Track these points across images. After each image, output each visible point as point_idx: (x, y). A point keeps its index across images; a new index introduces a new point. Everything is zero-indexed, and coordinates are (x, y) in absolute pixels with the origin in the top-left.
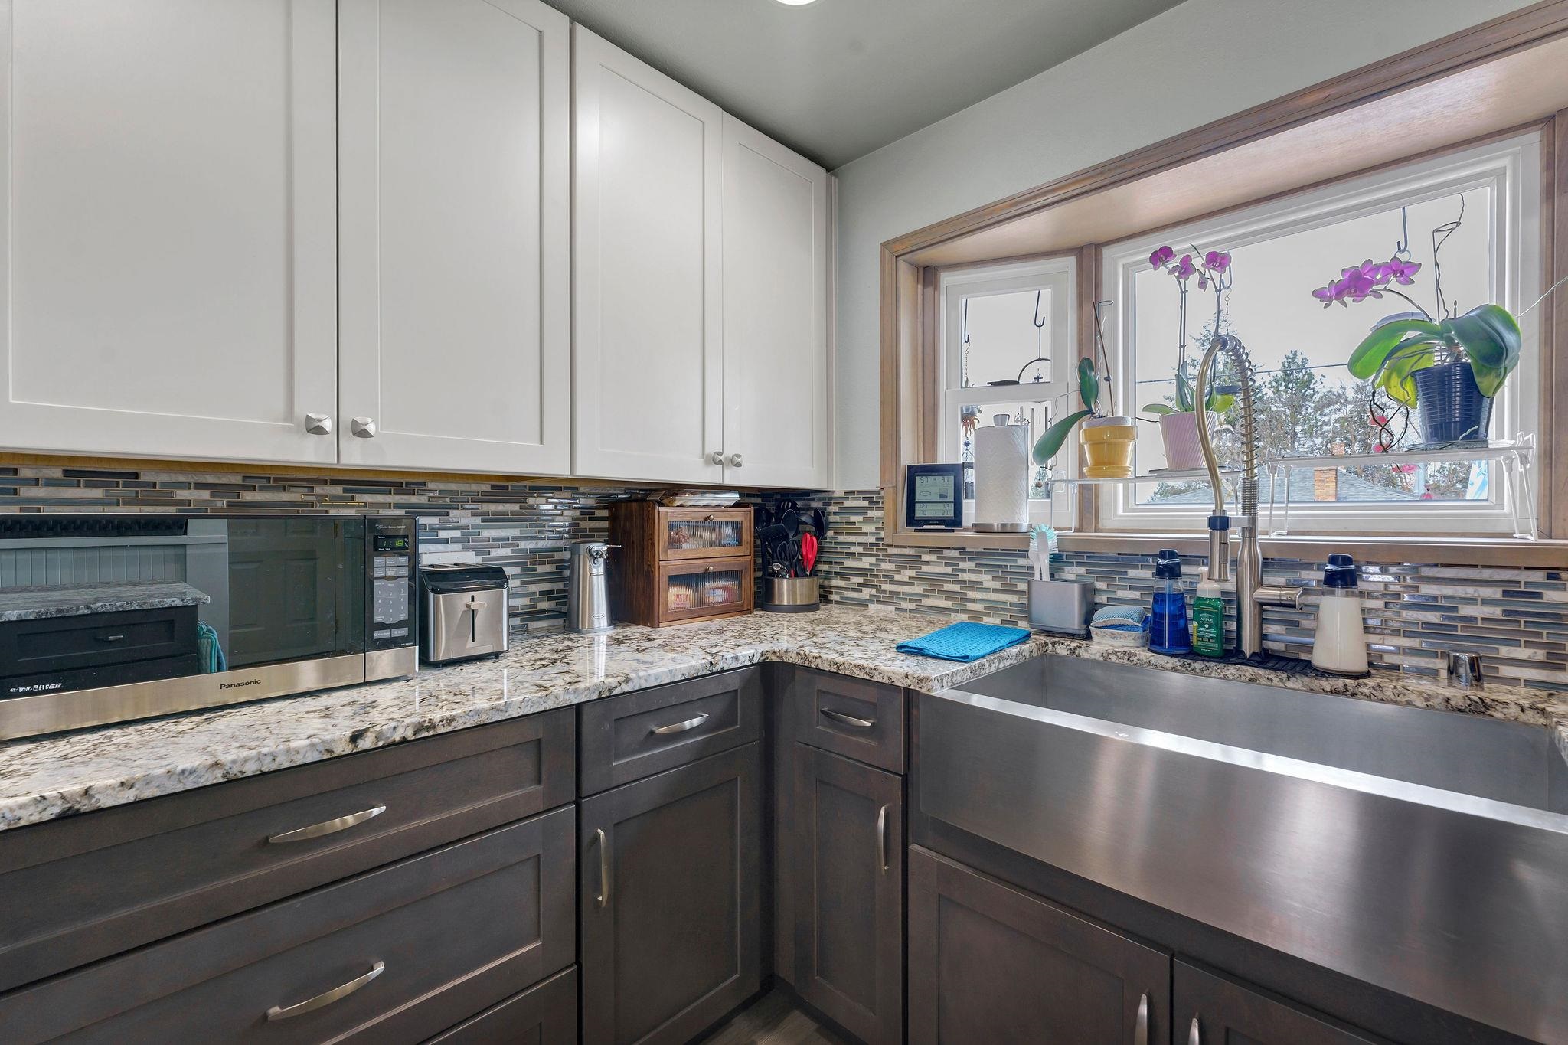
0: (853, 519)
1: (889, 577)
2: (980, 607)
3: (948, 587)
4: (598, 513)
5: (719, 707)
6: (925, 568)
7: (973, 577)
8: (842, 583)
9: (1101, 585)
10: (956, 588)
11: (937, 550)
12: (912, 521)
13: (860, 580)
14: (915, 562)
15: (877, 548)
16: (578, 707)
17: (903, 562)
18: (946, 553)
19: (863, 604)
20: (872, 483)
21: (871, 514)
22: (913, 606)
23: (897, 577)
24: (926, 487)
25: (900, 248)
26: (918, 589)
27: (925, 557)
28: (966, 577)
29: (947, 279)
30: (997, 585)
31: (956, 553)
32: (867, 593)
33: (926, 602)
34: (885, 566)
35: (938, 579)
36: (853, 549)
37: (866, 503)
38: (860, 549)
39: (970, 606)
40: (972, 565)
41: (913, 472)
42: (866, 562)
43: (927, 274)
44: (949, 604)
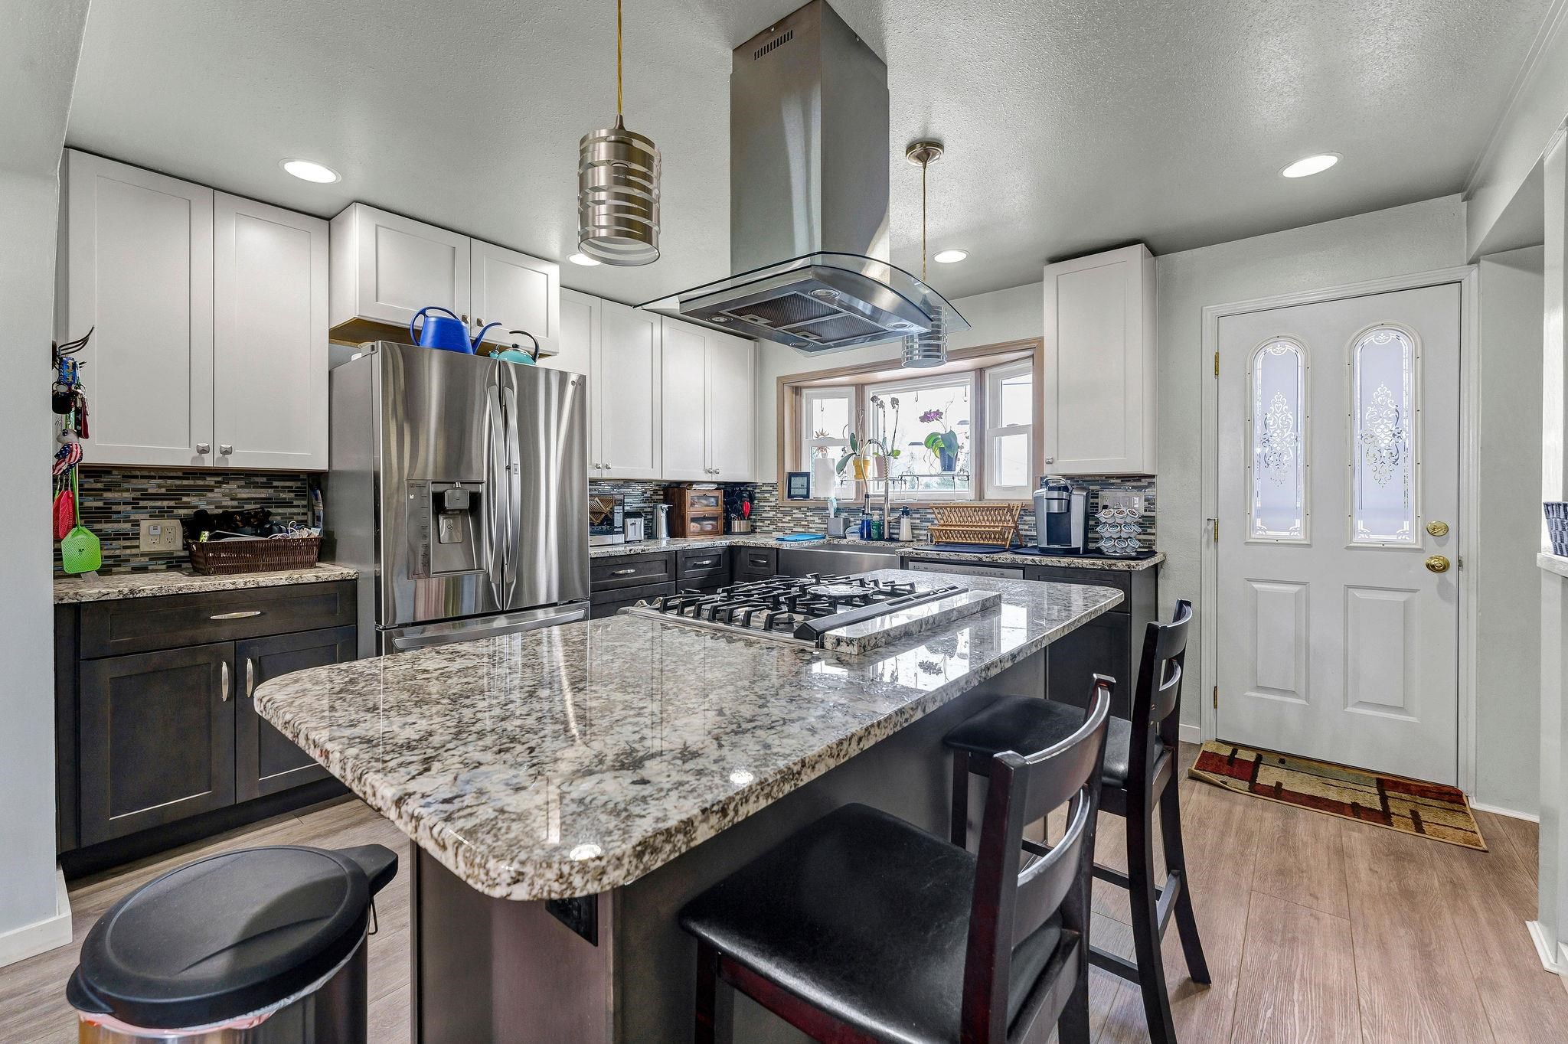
0: (766, 495)
1: (780, 520)
2: (814, 530)
3: (803, 523)
4: (659, 493)
5: (716, 559)
6: (794, 516)
7: (811, 518)
8: (761, 524)
9: (852, 519)
10: (806, 523)
11: (798, 508)
12: (790, 496)
13: (769, 522)
14: (790, 513)
15: (776, 508)
16: (676, 551)
17: (785, 513)
18: (802, 509)
19: (770, 532)
20: (774, 480)
21: (773, 493)
22: (790, 532)
23: (784, 520)
24: (796, 482)
25: (785, 381)
26: (792, 525)
27: (794, 511)
28: (809, 518)
29: (805, 392)
30: (820, 521)
31: (806, 509)
32: (771, 528)
33: (795, 530)
34: (779, 515)
35: (799, 520)
36: (766, 509)
37: (771, 488)
38: (769, 509)
39: (811, 530)
40: (811, 514)
41: (791, 475)
42: (771, 514)
43: (797, 390)
44: (803, 530)
